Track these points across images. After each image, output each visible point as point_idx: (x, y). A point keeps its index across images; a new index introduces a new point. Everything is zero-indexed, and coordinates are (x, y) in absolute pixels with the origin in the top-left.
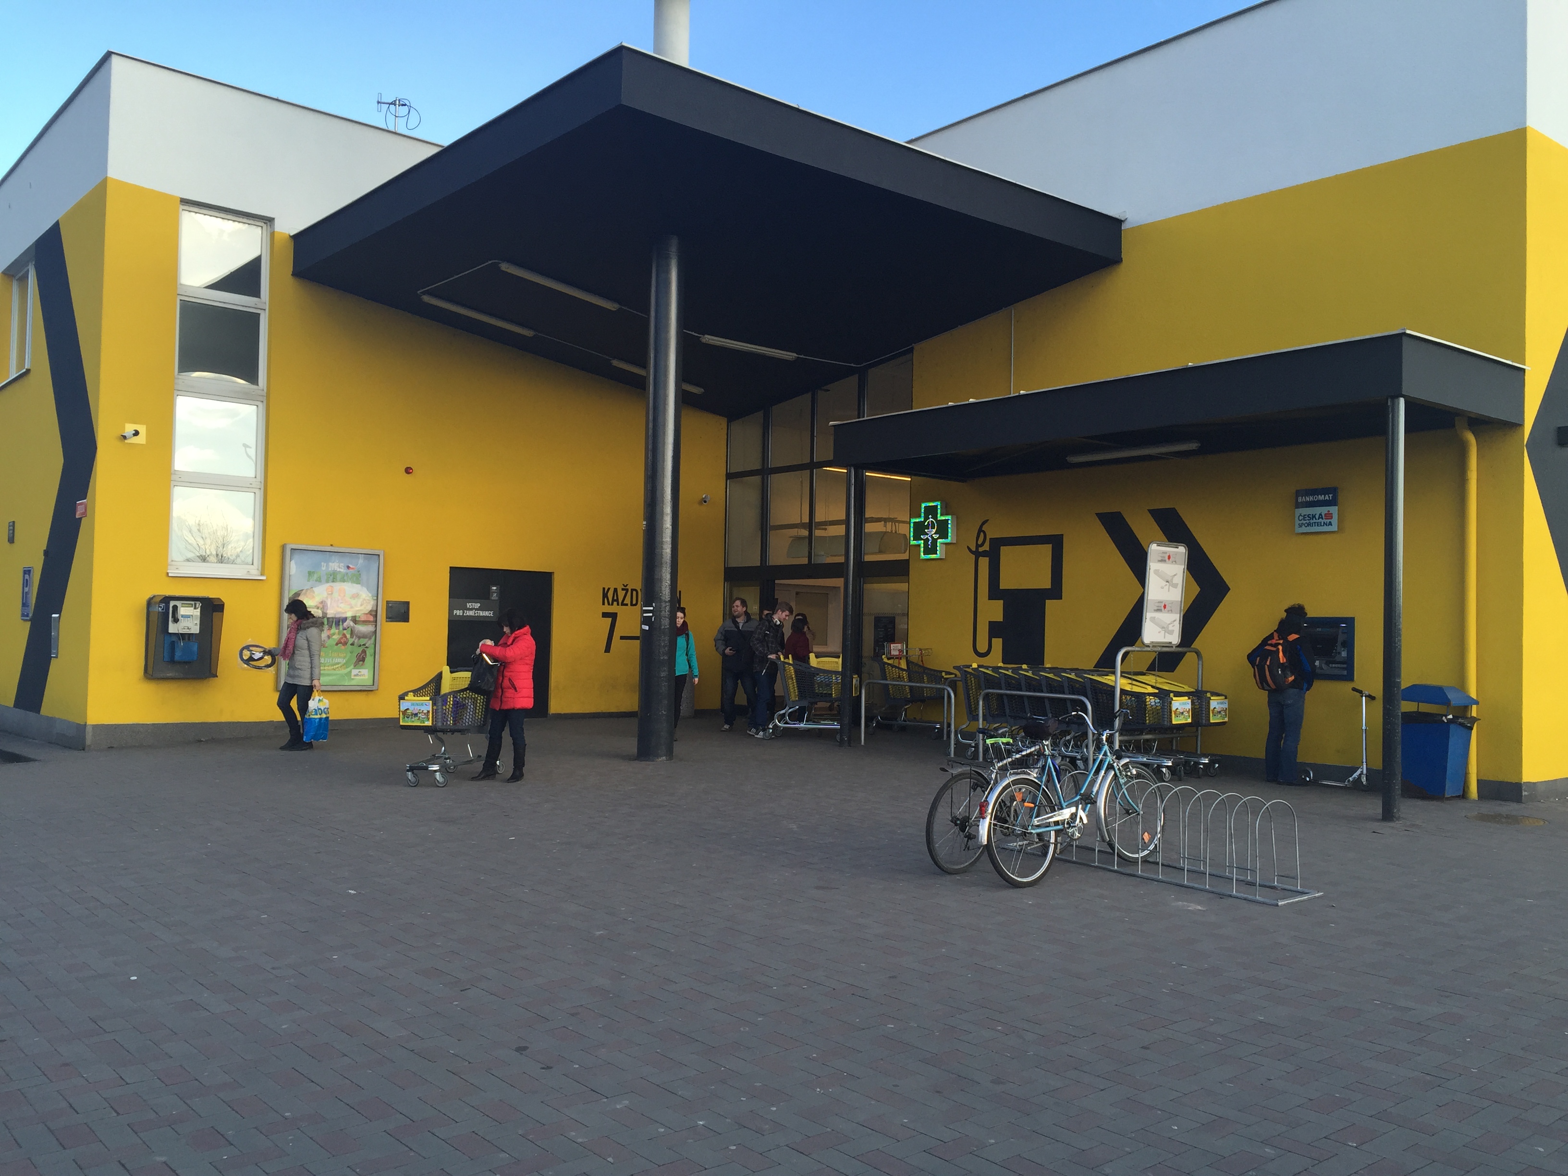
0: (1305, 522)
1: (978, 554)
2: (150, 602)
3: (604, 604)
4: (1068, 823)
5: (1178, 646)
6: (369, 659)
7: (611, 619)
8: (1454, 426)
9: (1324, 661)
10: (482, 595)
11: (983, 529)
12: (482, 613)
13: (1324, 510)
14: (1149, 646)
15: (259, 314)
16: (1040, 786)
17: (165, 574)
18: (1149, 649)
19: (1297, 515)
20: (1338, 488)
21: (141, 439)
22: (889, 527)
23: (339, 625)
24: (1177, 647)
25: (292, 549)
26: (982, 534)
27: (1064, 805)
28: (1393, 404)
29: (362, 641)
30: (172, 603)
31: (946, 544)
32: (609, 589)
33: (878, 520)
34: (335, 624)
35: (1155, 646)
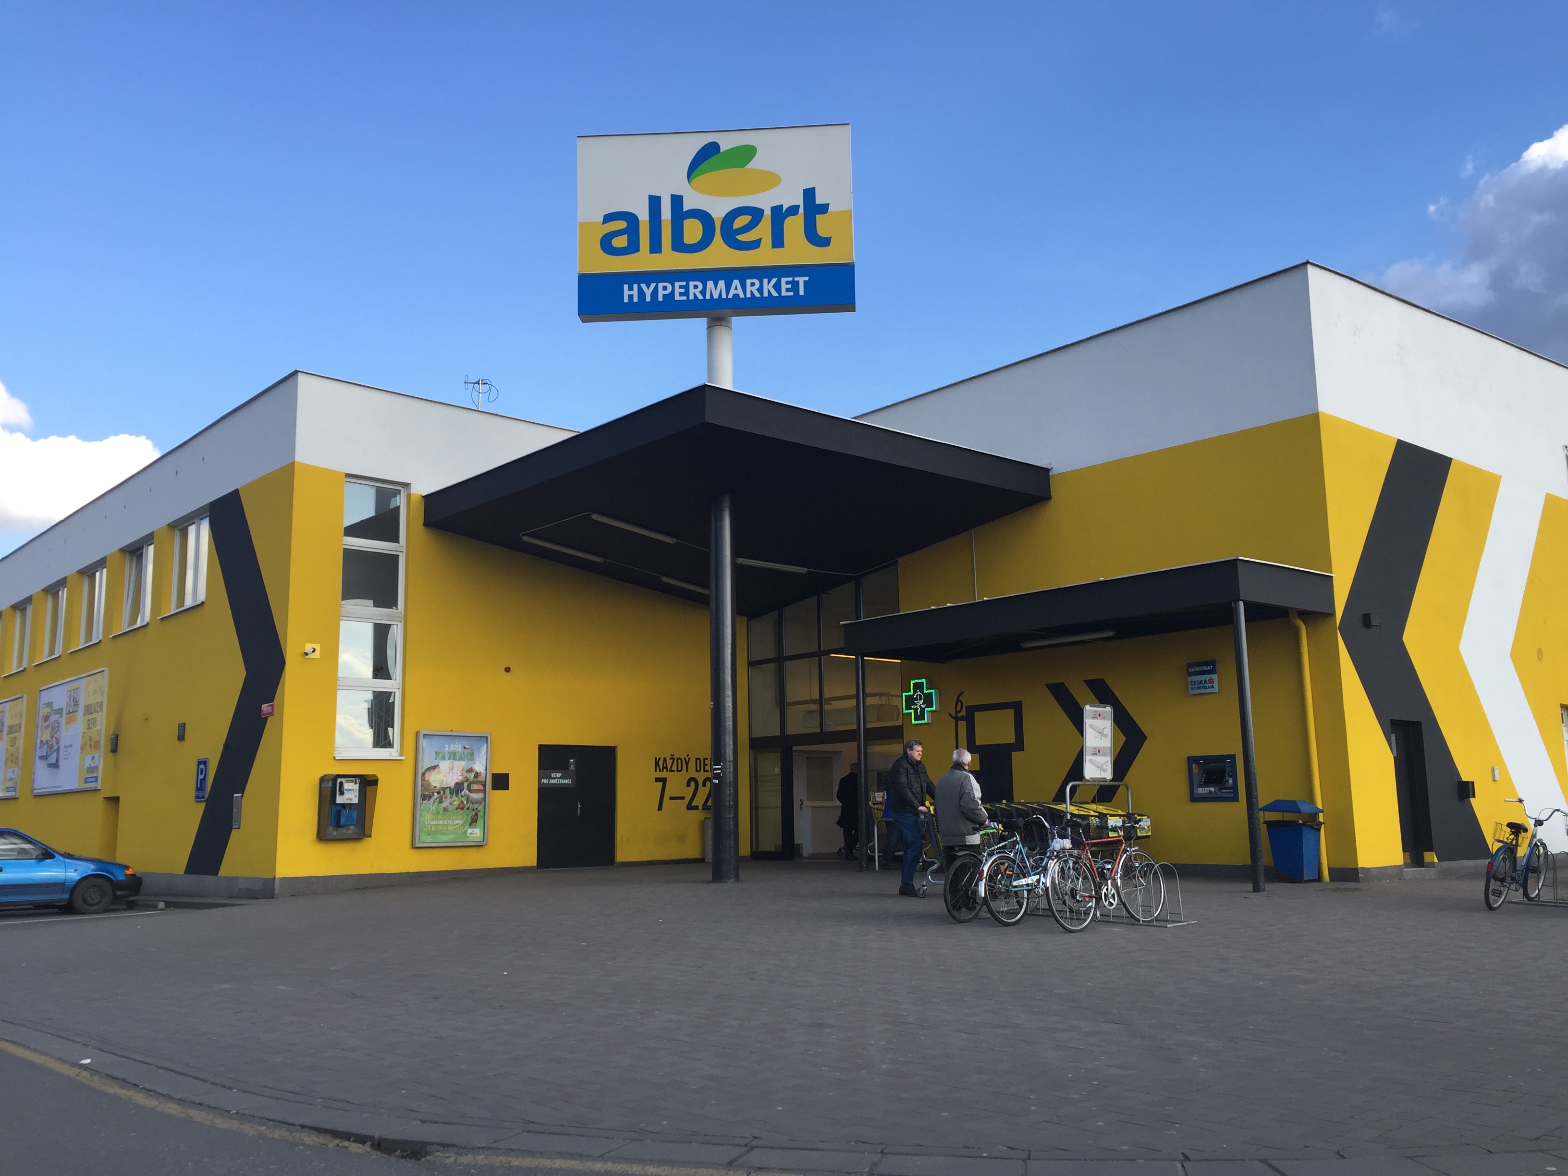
0: (1195, 686)
1: (957, 719)
2: (322, 780)
3: (656, 771)
4: (1035, 886)
5: (1112, 780)
6: (480, 821)
7: (661, 783)
8: (1289, 616)
9: (1218, 788)
10: (562, 767)
11: (960, 699)
12: (562, 781)
13: (1207, 677)
14: (1089, 781)
15: (398, 555)
16: (1015, 861)
17: (333, 758)
18: (1089, 783)
19: (1189, 681)
20: (1215, 661)
21: (317, 655)
22: (884, 701)
23: (458, 794)
24: (1110, 781)
25: (424, 735)
26: (959, 703)
27: (1032, 874)
28: (1236, 604)
29: (475, 806)
30: (339, 780)
31: (931, 711)
32: (660, 758)
33: (875, 695)
34: (456, 793)
35: (1095, 781)
